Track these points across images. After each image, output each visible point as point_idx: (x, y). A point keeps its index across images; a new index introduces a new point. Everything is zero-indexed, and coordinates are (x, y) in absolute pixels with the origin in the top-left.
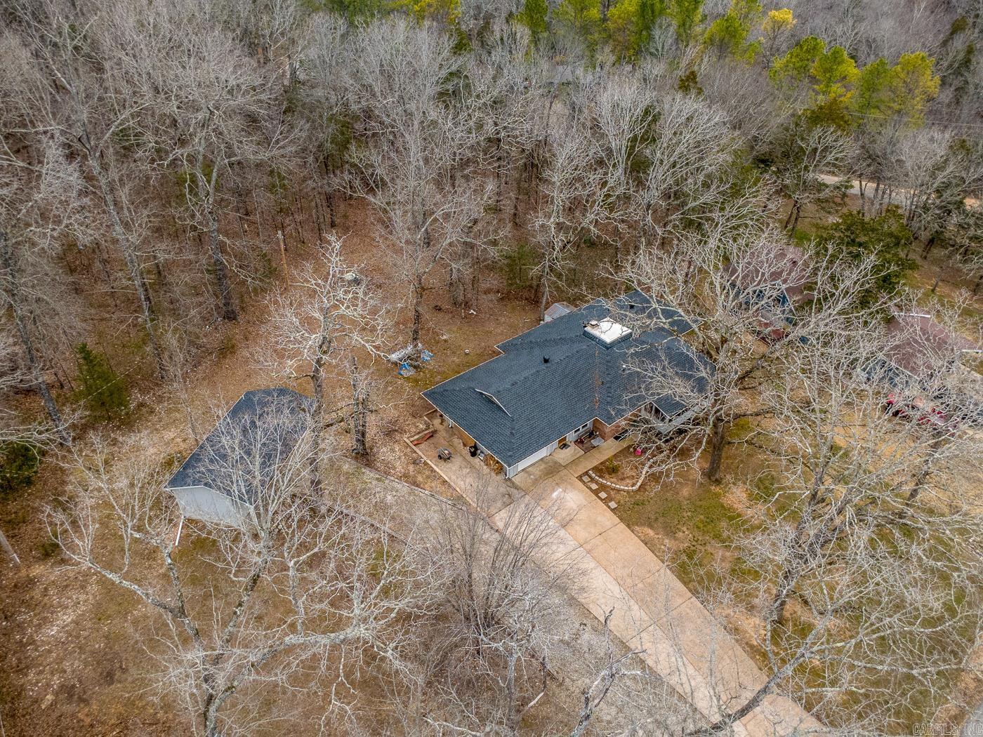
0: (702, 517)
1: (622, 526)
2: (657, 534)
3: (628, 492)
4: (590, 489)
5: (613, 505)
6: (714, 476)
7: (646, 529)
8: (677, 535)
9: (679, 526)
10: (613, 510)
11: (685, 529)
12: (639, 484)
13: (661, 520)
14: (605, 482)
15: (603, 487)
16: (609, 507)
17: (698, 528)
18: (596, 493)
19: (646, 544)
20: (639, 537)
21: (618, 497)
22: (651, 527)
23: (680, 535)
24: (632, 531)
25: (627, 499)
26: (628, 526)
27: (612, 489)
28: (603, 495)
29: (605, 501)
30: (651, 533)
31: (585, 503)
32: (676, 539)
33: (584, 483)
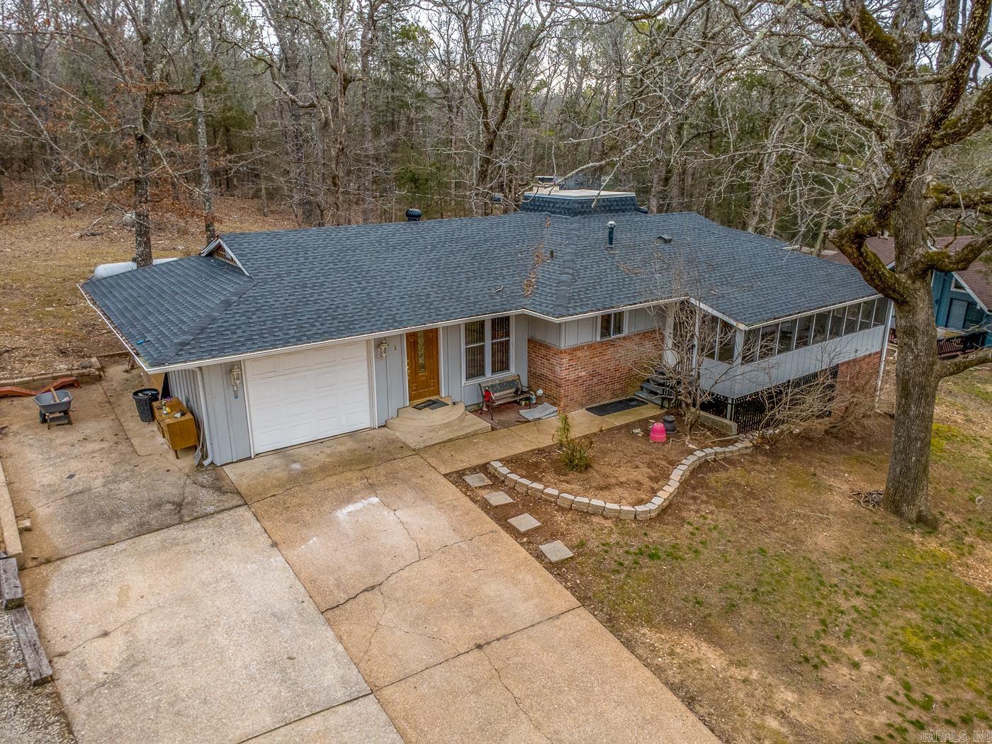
0: (913, 616)
1: (584, 622)
2: (739, 664)
3: (618, 518)
4: (486, 506)
5: (557, 550)
6: (911, 502)
7: (688, 641)
8: (826, 673)
9: (831, 643)
10: (555, 568)
11: (855, 652)
12: (658, 501)
13: (749, 611)
14: (540, 487)
15: (531, 503)
16: (540, 556)
17: (912, 652)
18: (501, 516)
19: (690, 702)
20: (658, 671)
21: (580, 531)
22: (707, 631)
23: (840, 674)
24: (629, 644)
25: (614, 538)
26: (611, 623)
27: (561, 509)
28: (526, 522)
29: (528, 539)
30: (712, 658)
31: (451, 538)
32: (828, 691)
33: (466, 489)
